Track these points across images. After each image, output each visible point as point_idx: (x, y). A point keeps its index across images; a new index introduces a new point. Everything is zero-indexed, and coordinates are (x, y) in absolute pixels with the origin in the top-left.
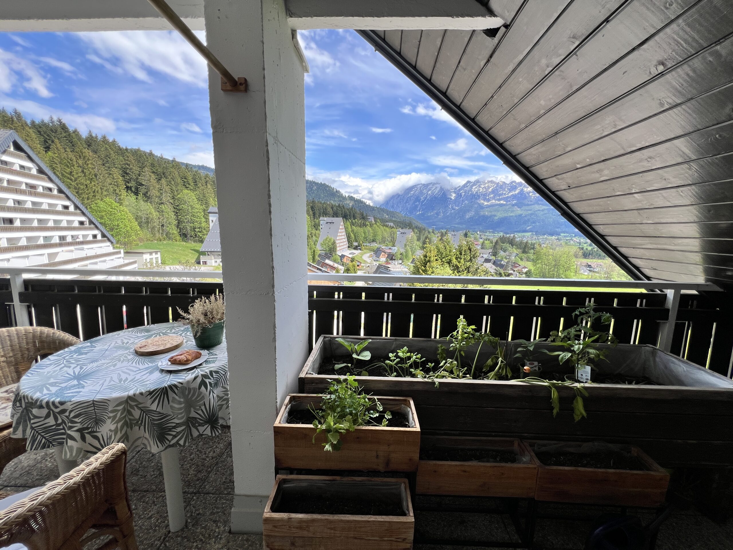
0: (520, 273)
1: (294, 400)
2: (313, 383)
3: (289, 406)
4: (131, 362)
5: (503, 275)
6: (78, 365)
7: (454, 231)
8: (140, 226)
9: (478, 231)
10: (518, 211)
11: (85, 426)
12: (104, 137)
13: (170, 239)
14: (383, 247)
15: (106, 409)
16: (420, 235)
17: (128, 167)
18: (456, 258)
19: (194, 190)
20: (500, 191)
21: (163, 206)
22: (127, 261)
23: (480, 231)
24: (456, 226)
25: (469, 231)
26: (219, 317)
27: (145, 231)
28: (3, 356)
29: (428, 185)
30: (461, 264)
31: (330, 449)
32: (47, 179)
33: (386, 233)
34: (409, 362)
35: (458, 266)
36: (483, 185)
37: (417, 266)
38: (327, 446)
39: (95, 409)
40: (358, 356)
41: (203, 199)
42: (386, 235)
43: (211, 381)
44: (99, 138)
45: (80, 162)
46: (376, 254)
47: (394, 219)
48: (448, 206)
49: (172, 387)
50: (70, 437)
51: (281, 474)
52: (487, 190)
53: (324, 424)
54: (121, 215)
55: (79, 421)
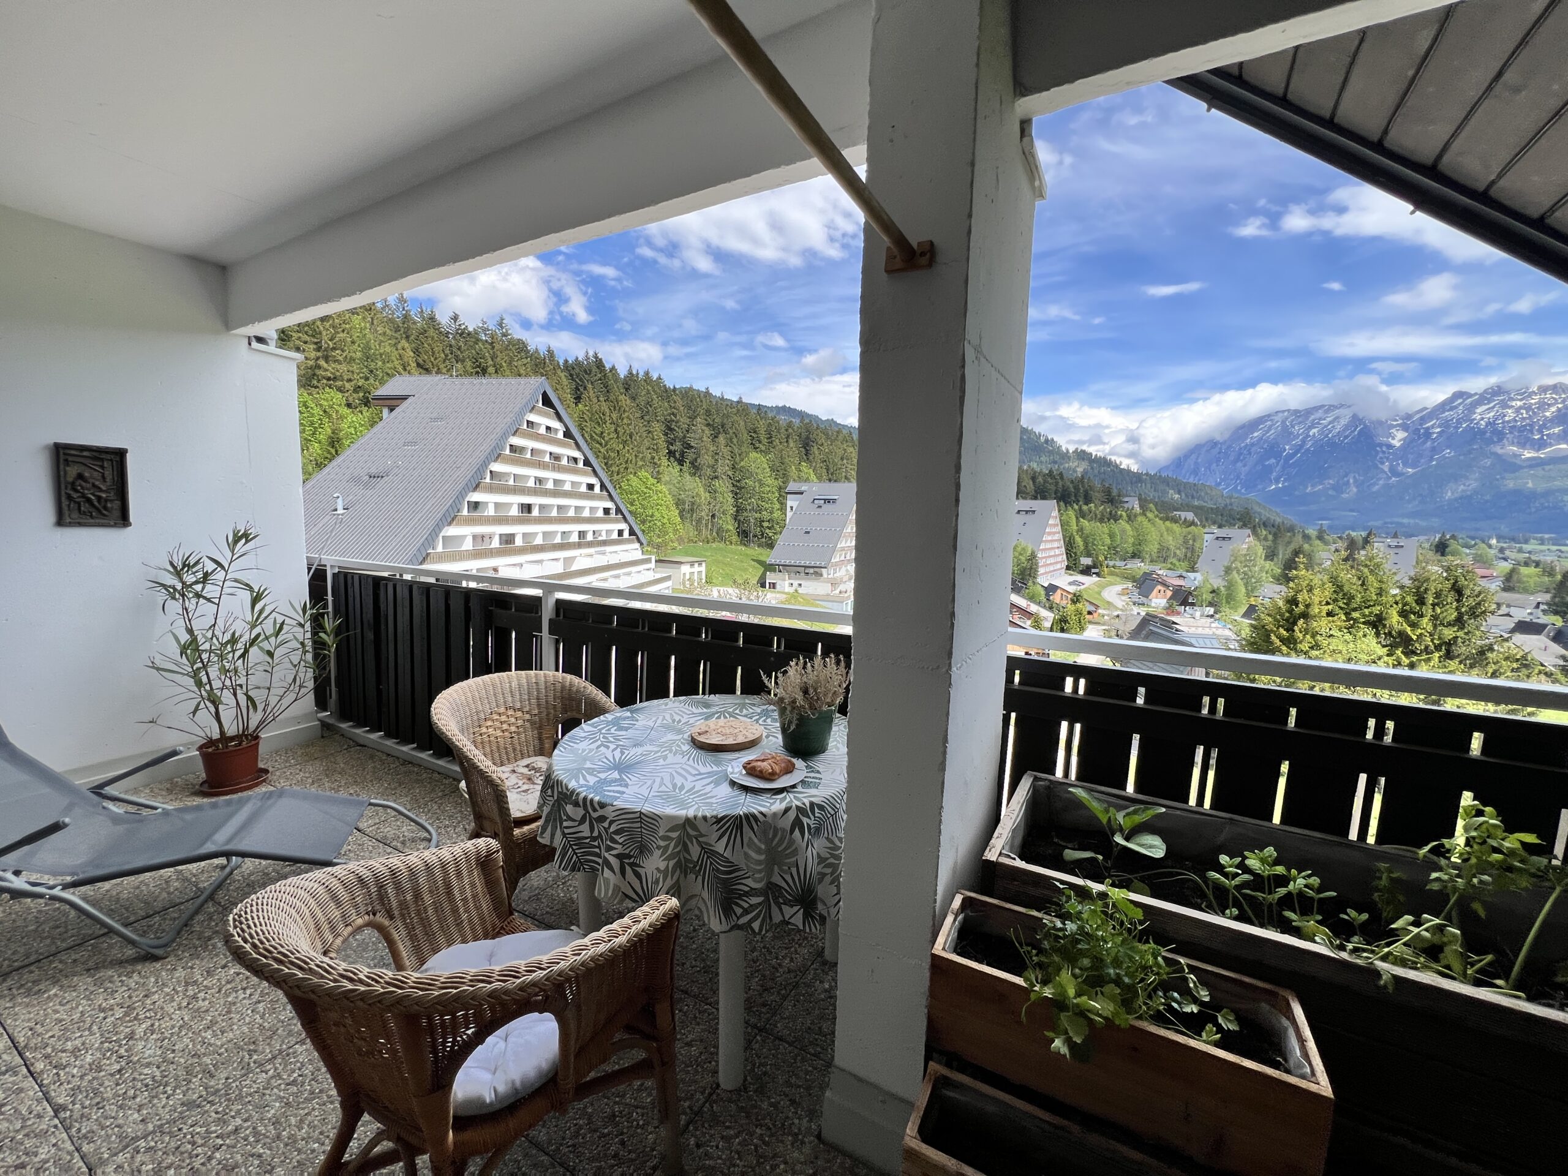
1: (971, 906)
2: (1015, 880)
3: (960, 917)
4: (687, 757)
6: (618, 746)
7: (1395, 536)
8: (682, 517)
11: (627, 851)
12: (647, 373)
13: (722, 540)
14: (1160, 572)
15: (655, 831)
16: (1276, 544)
17: (673, 418)
18: (1403, 614)
19: (765, 453)
21: (716, 483)
22: (658, 576)
23: (1500, 538)
24: (1405, 521)
25: (1453, 537)
26: (829, 700)
27: (687, 524)
28: (527, 712)
29: (1309, 412)
30: (1420, 631)
31: (1064, 1050)
32: (573, 445)
33: (1171, 538)
34: (1282, 891)
35: (1408, 636)
36: (1521, 400)
37: (1263, 627)
38: (1056, 1041)
39: (641, 827)
40: (1128, 841)
41: (779, 468)
42: (1171, 542)
43: (811, 822)
44: (640, 376)
45: (614, 416)
46: (1139, 588)
47: (1196, 503)
48: (1377, 467)
49: (750, 818)
50: (607, 863)
51: (939, 1062)
52: (1534, 413)
53: (1050, 986)
54: (658, 499)
55: (621, 841)
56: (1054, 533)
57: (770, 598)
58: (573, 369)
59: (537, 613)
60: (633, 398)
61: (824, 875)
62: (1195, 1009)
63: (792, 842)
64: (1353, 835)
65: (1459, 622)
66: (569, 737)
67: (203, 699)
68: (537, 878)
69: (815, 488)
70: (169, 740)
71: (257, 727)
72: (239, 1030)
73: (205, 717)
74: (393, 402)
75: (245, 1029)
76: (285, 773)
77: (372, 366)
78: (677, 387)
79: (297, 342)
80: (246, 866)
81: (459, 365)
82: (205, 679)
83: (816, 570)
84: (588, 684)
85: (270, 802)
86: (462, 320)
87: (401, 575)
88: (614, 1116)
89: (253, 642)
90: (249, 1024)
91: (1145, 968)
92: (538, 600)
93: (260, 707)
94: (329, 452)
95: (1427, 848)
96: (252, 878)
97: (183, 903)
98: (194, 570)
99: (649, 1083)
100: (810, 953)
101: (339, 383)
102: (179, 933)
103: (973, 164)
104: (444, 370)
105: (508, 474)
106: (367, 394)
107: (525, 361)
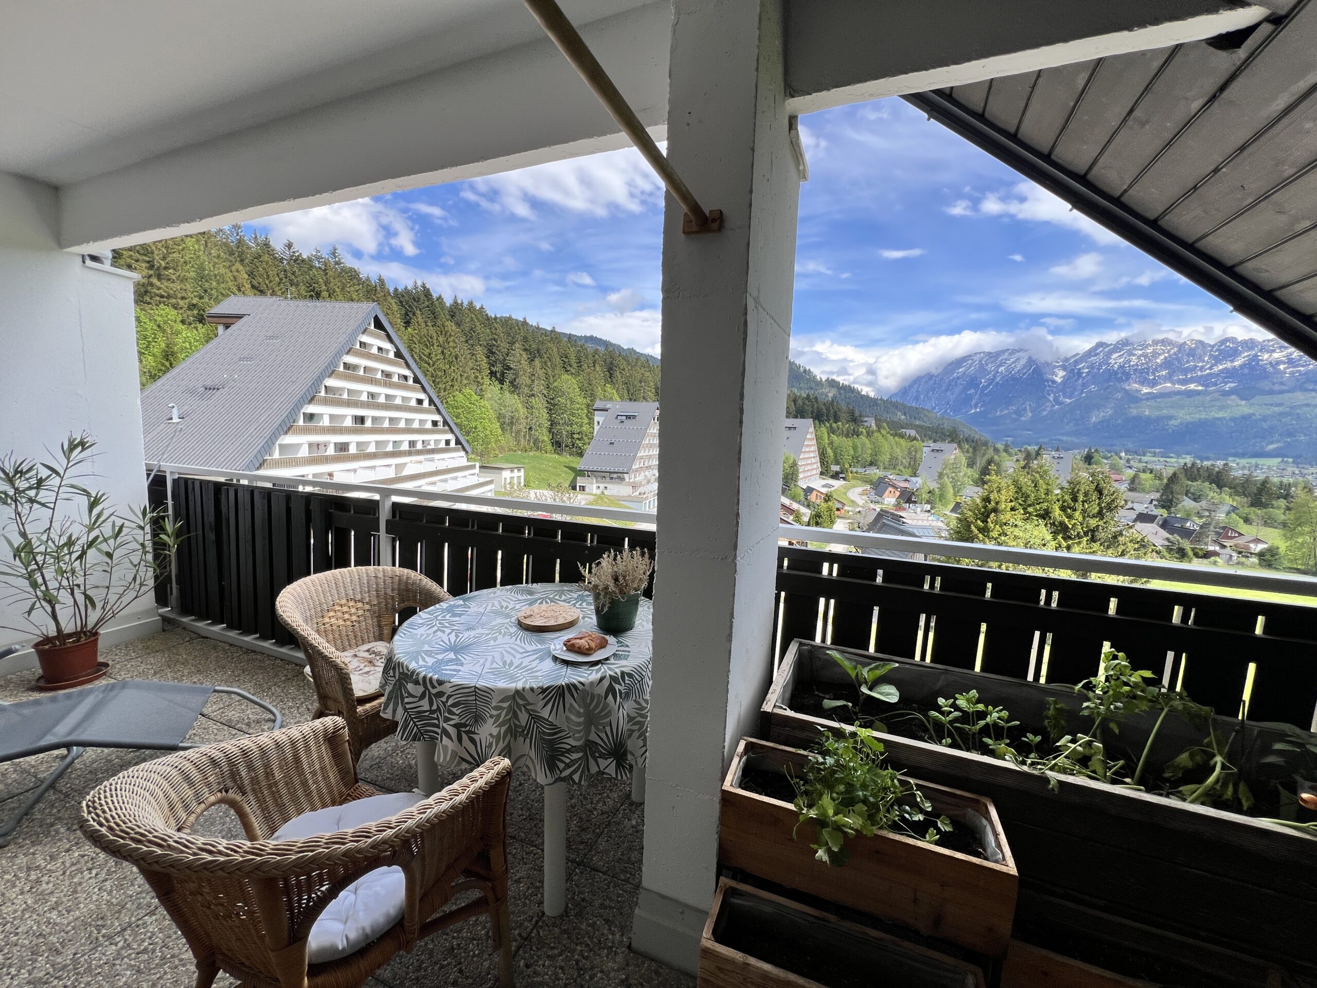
0: (1240, 553)
1: (752, 749)
2: (786, 726)
3: (744, 758)
4: (514, 638)
5: (1190, 553)
6: (453, 630)
7: (1057, 450)
8: (502, 429)
9: (1121, 451)
10: (1242, 408)
11: (463, 721)
12: (471, 303)
13: (538, 448)
14: (891, 477)
15: (487, 703)
16: (975, 455)
17: (494, 343)
18: (1063, 509)
19: (575, 375)
20: (1188, 362)
21: (533, 400)
22: (482, 480)
23: (1127, 452)
24: (1065, 438)
25: (1096, 451)
26: (636, 586)
27: (508, 436)
28: (367, 603)
29: (999, 354)
30: (1074, 521)
31: (825, 858)
32: (403, 364)
33: (899, 450)
34: (982, 723)
35: (1066, 525)
36: (1141, 350)
37: (966, 519)
38: (820, 851)
39: (476, 699)
40: (870, 691)
41: (587, 389)
42: (899, 453)
43: (621, 688)
44: (465, 305)
45: (441, 339)
46: (876, 489)
47: (917, 423)
48: (1045, 397)
49: (571, 688)
50: (445, 732)
51: (727, 877)
52: (1149, 359)
53: (815, 808)
54: (482, 413)
55: (457, 712)
56: (811, 446)
57: (580, 500)
58: (403, 296)
59: (375, 515)
60: (458, 324)
61: (633, 731)
62: (921, 817)
63: (606, 705)
64: (1030, 678)
65: (1100, 514)
66: (408, 624)
67: (39, 599)
68: (377, 749)
69: (618, 406)
71: (96, 624)
72: (86, 908)
73: (41, 616)
74: (228, 320)
75: (92, 906)
76: (126, 665)
77: (207, 286)
78: (498, 316)
79: (129, 260)
80: (88, 755)
81: (293, 289)
82: (40, 580)
83: (619, 475)
84: (423, 577)
85: (113, 693)
86: (295, 247)
87: (238, 481)
88: (453, 949)
89: (91, 544)
90: (97, 901)
91: (885, 789)
92: (376, 503)
93: (99, 605)
94: (163, 365)
95: (1080, 685)
96: (95, 765)
97: (22, 793)
98: (27, 476)
99: (483, 918)
100: (620, 796)
101: (173, 301)
103: (753, 150)
104: (279, 293)
105: (342, 389)
106: (202, 312)
107: (357, 287)
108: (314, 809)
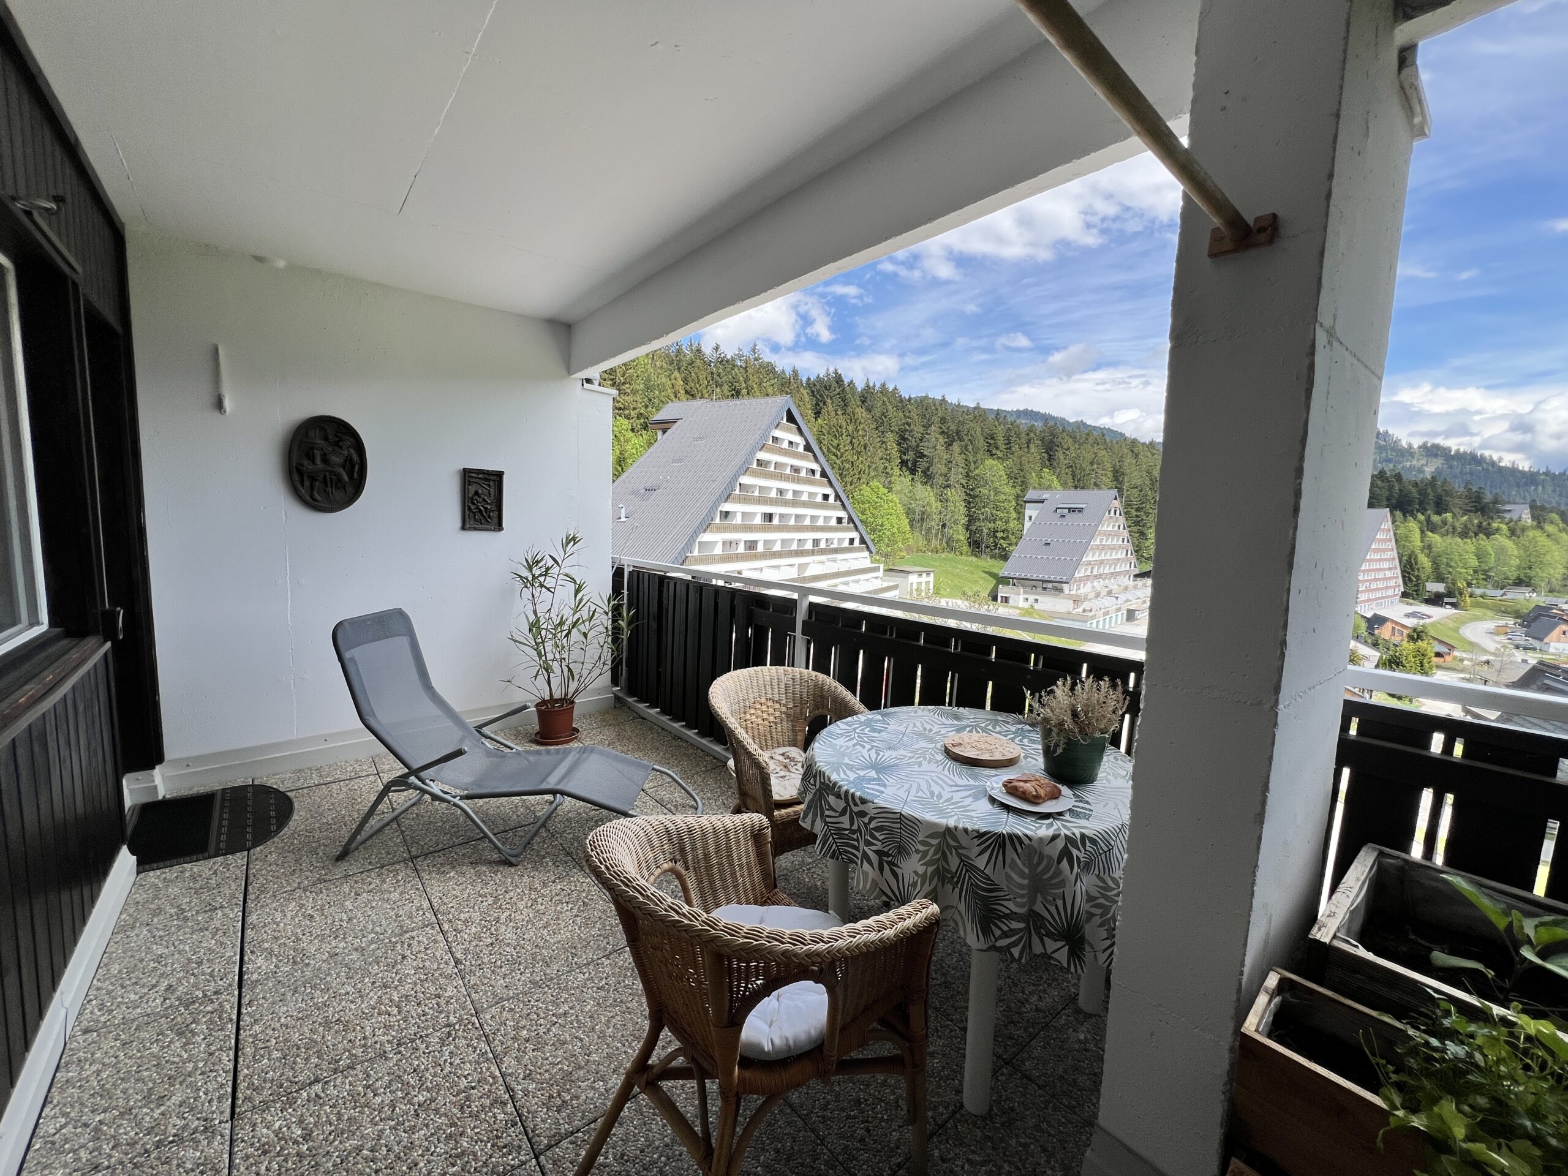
1: (1291, 989)
2: (1357, 973)
3: (1277, 999)
4: (942, 767)
6: (873, 747)
8: (911, 526)
11: (886, 849)
12: (884, 385)
13: (952, 550)
15: (914, 835)
17: (907, 427)
19: (1002, 459)
21: (948, 492)
22: (886, 584)
26: (1102, 726)
27: (916, 534)
28: (784, 705)
32: (812, 457)
39: (901, 828)
40: (1543, 959)
41: (1018, 476)
43: (1081, 855)
44: (877, 388)
45: (850, 428)
46: (1528, 627)
50: (865, 856)
51: (1240, 1159)
53: (1422, 1115)
54: (889, 508)
55: (880, 838)
56: (1385, 550)
57: (1002, 611)
58: (815, 385)
59: (792, 614)
60: (869, 410)
61: (1094, 914)
63: (1059, 872)
66: (826, 734)
67: (541, 667)
69: (1059, 496)
70: (519, 698)
71: (574, 694)
72: (564, 935)
73: (541, 680)
74: (665, 426)
76: (590, 733)
77: (651, 396)
78: (912, 396)
80: (566, 804)
81: (718, 390)
82: (543, 652)
83: (1055, 584)
84: (838, 684)
85: (585, 755)
86: (722, 349)
88: (860, 1102)
89: (574, 625)
92: (794, 602)
93: (576, 677)
97: (526, 825)
98: (540, 565)
99: (895, 1081)
100: (1062, 997)
101: (627, 412)
102: (525, 848)
103: (1338, 116)
104: (706, 395)
105: (754, 486)
106: (646, 420)
107: (773, 382)
108: (739, 903)
